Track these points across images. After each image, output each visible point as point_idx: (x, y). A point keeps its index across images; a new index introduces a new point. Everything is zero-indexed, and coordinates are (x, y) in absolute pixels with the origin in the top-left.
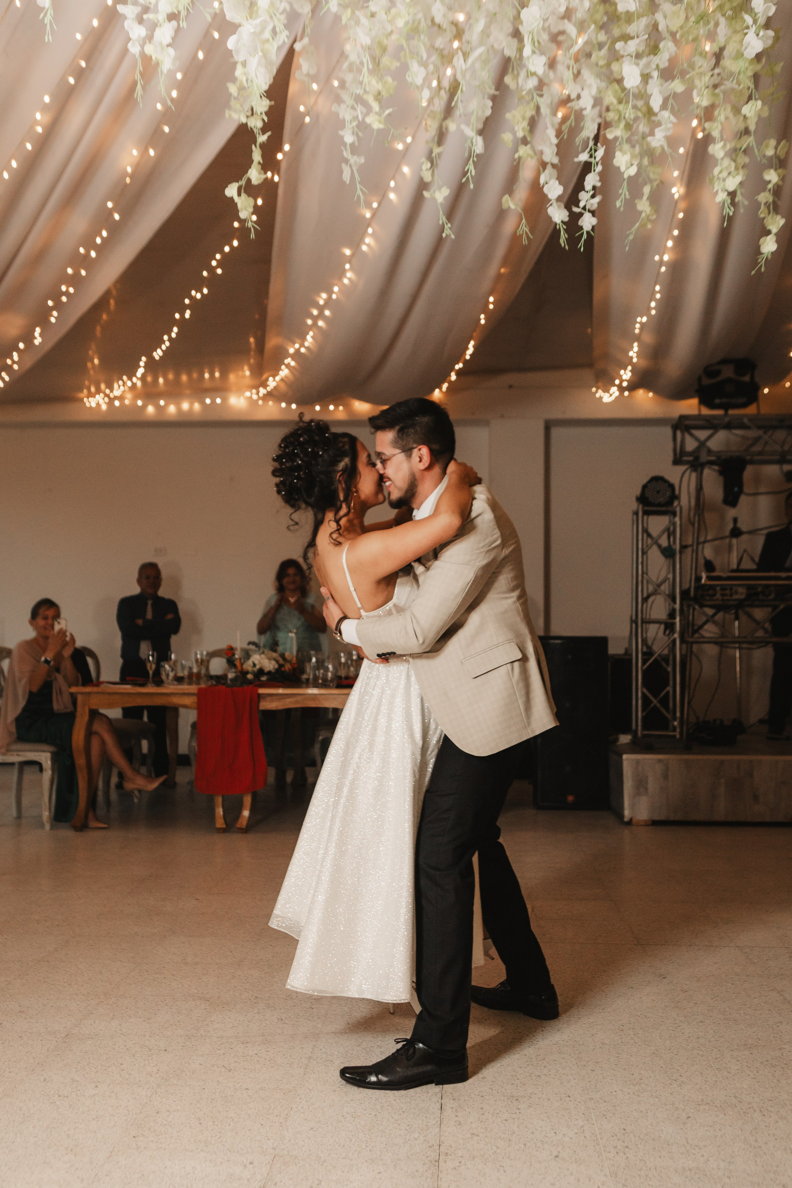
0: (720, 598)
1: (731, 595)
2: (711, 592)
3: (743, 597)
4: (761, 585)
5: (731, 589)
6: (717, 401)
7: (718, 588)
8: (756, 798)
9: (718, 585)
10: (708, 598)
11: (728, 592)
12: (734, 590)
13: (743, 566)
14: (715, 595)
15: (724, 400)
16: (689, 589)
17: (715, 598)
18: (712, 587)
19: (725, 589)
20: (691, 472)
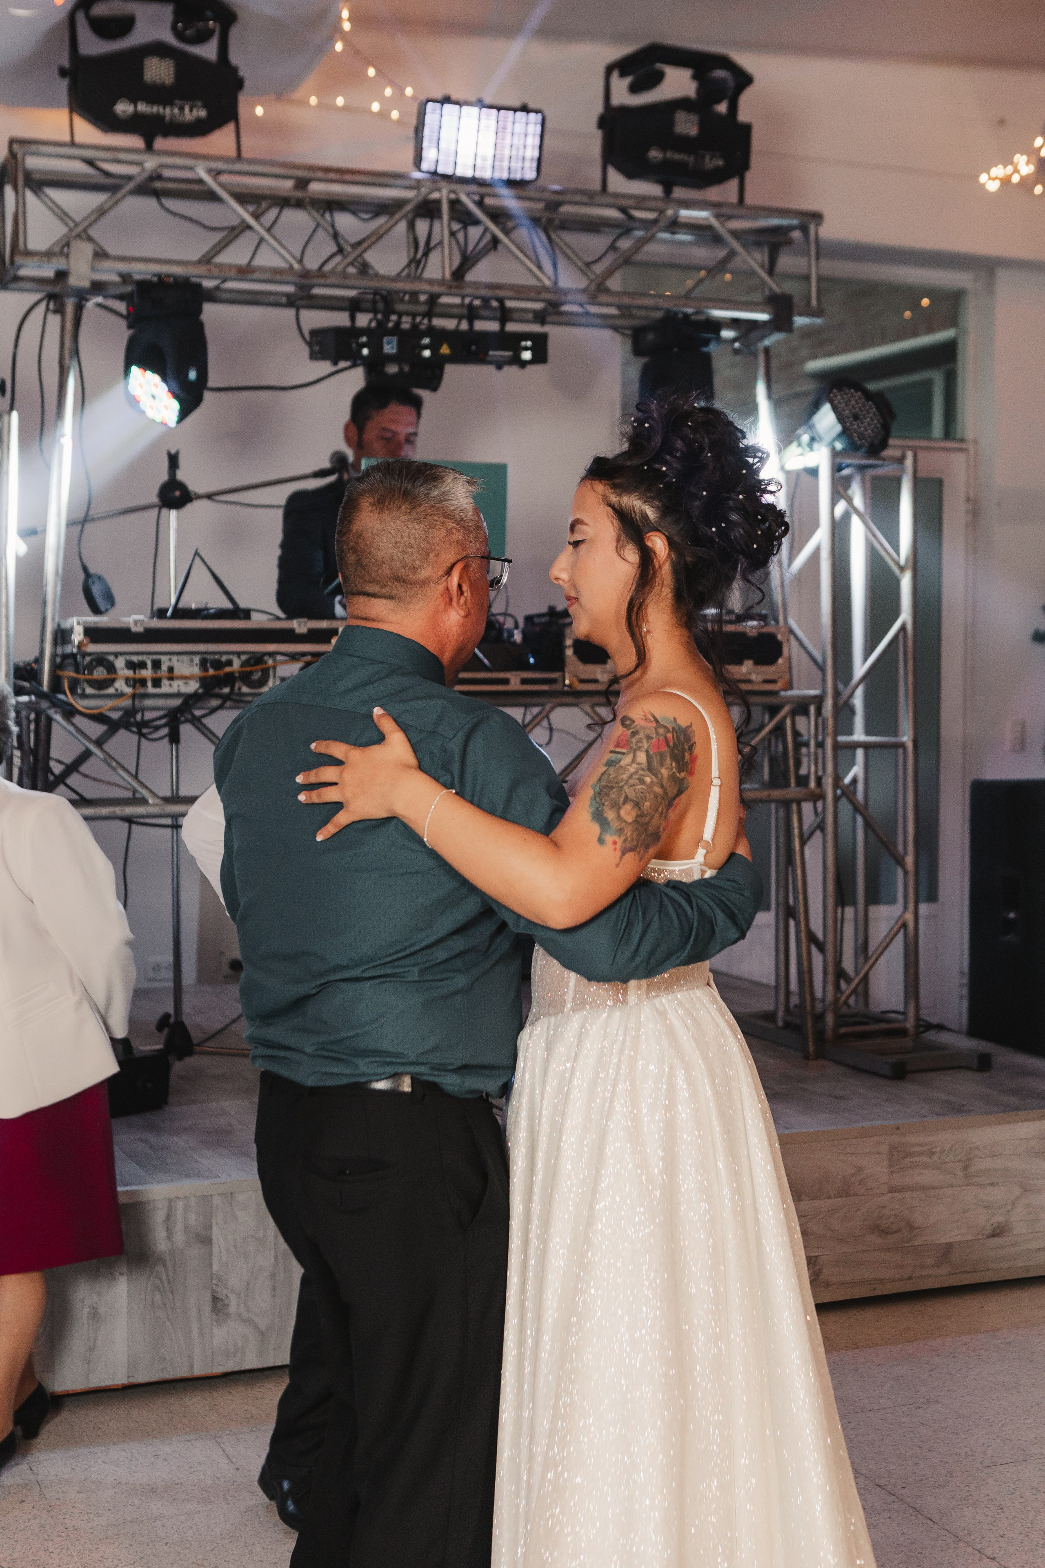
0: (128, 690)
1: (157, 683)
2: (100, 673)
3: (192, 687)
4: (239, 654)
5: (157, 665)
6: (123, 108)
7: (120, 663)
8: (218, 1305)
9: (116, 655)
10: (89, 691)
11: (147, 673)
12: (164, 667)
13: (191, 601)
14: (110, 682)
15: (142, 107)
16: (39, 660)
17: (111, 691)
18: (101, 660)
19: (142, 665)
20: (47, 309)
